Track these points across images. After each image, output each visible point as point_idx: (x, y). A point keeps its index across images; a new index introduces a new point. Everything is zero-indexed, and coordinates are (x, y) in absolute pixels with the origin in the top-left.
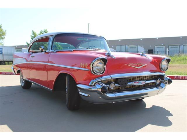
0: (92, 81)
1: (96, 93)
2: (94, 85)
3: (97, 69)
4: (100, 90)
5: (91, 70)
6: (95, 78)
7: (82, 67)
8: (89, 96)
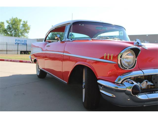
0: (119, 77)
1: (124, 93)
2: (122, 83)
3: (127, 62)
4: (130, 90)
5: (119, 63)
6: (122, 74)
7: (106, 59)
8: (114, 96)
